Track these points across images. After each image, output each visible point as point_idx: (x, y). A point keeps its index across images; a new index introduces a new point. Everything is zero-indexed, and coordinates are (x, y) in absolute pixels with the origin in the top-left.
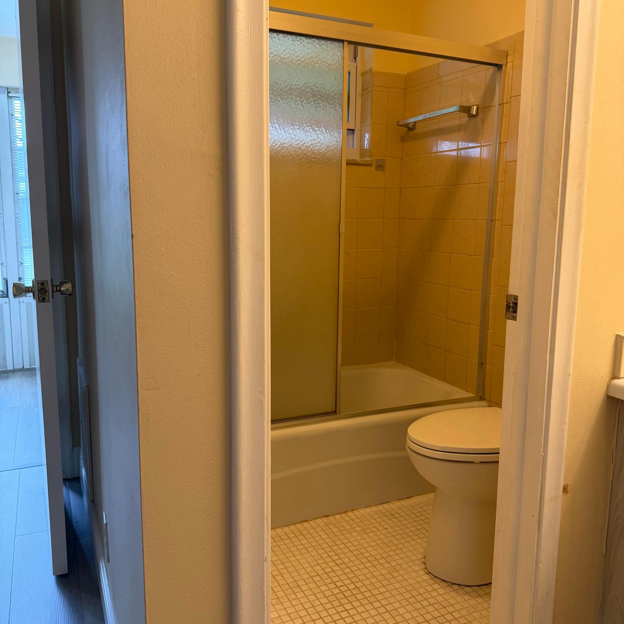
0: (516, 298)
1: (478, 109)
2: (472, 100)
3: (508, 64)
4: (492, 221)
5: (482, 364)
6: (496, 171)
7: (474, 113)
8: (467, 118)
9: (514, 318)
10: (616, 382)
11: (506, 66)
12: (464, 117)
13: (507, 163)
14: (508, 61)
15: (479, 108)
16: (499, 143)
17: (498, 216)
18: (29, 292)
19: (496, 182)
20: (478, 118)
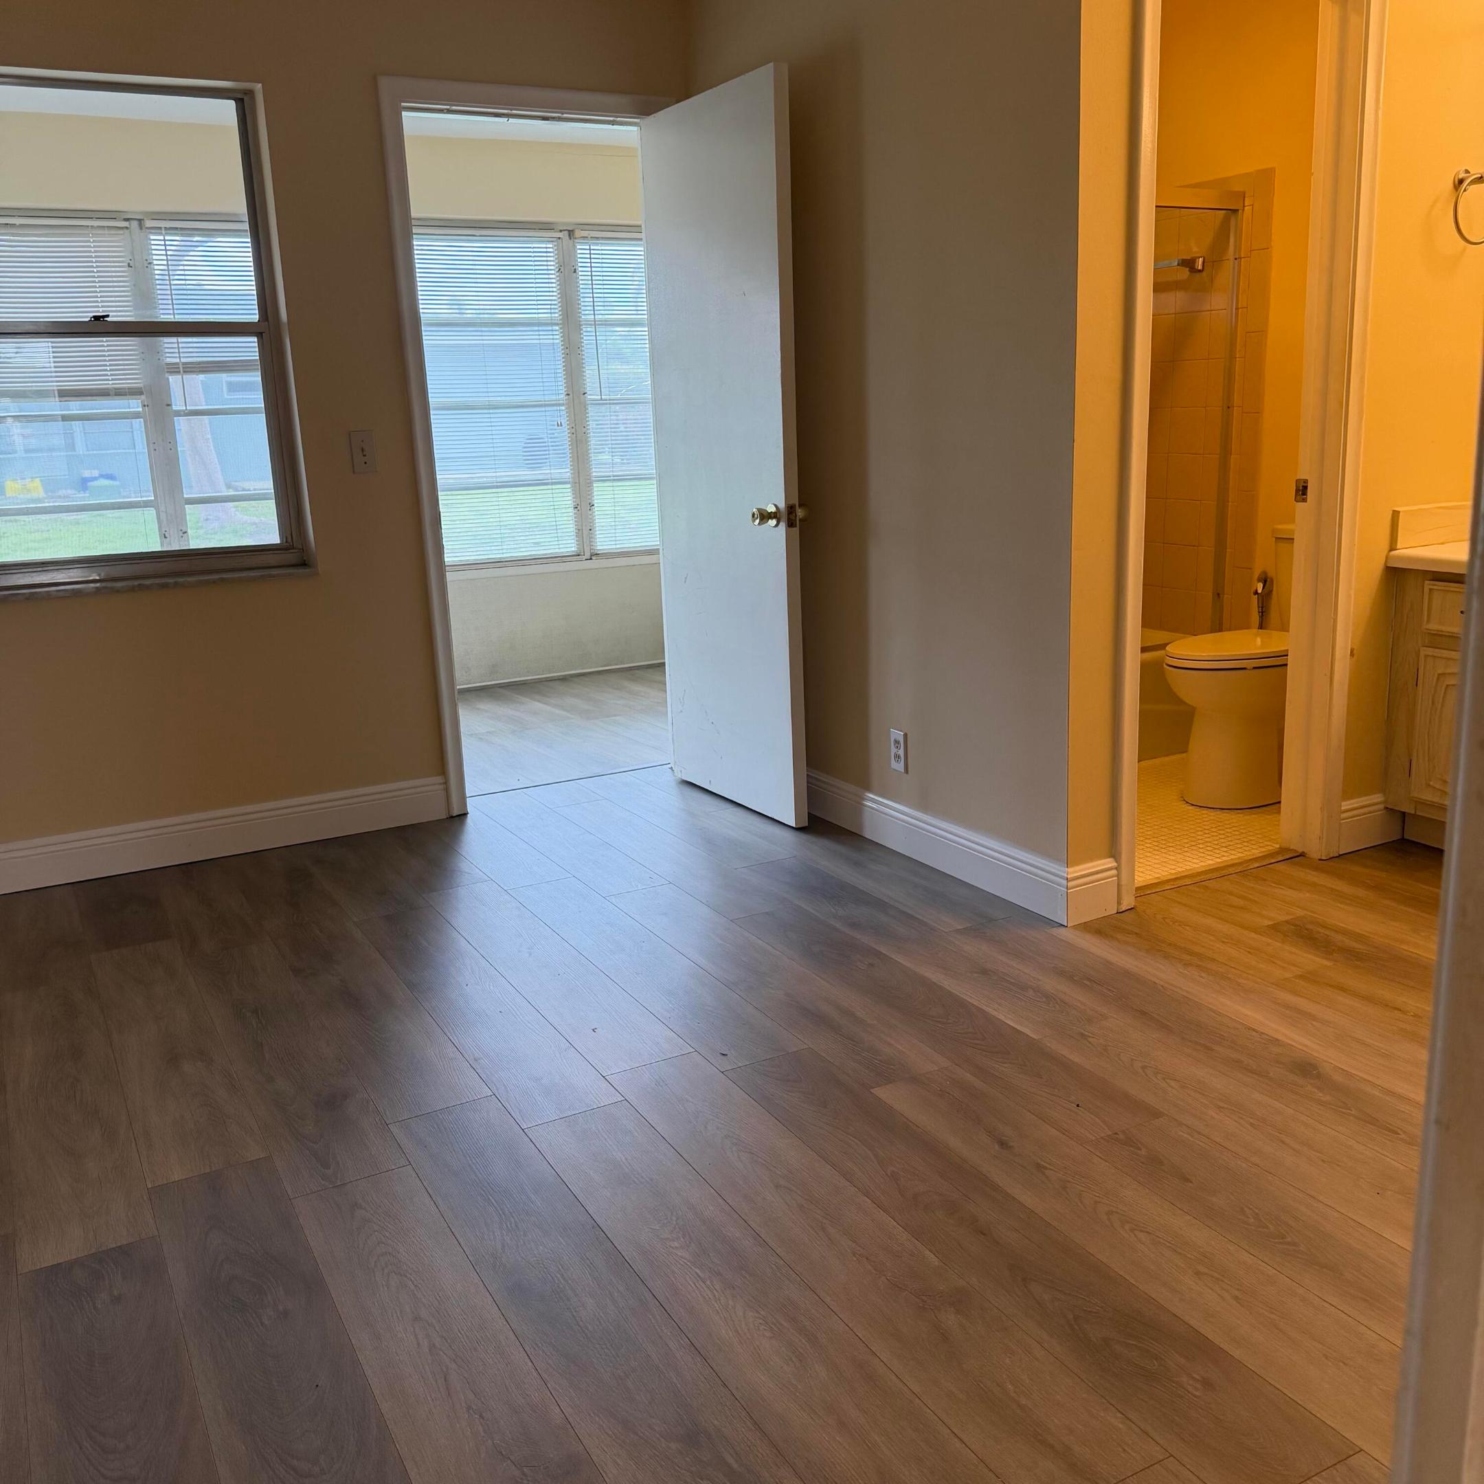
0: (1306, 481)
1: (1204, 262)
2: (1195, 249)
3: (1246, 208)
4: (1229, 407)
5: (1218, 595)
6: (1233, 344)
7: (1200, 268)
8: (1188, 273)
9: (1305, 500)
10: (1393, 553)
11: (1243, 210)
12: (1184, 273)
13: (1248, 334)
14: (1246, 204)
15: (1206, 261)
16: (1236, 309)
17: (1237, 400)
18: (772, 518)
19: (1232, 357)
20: (1204, 274)
